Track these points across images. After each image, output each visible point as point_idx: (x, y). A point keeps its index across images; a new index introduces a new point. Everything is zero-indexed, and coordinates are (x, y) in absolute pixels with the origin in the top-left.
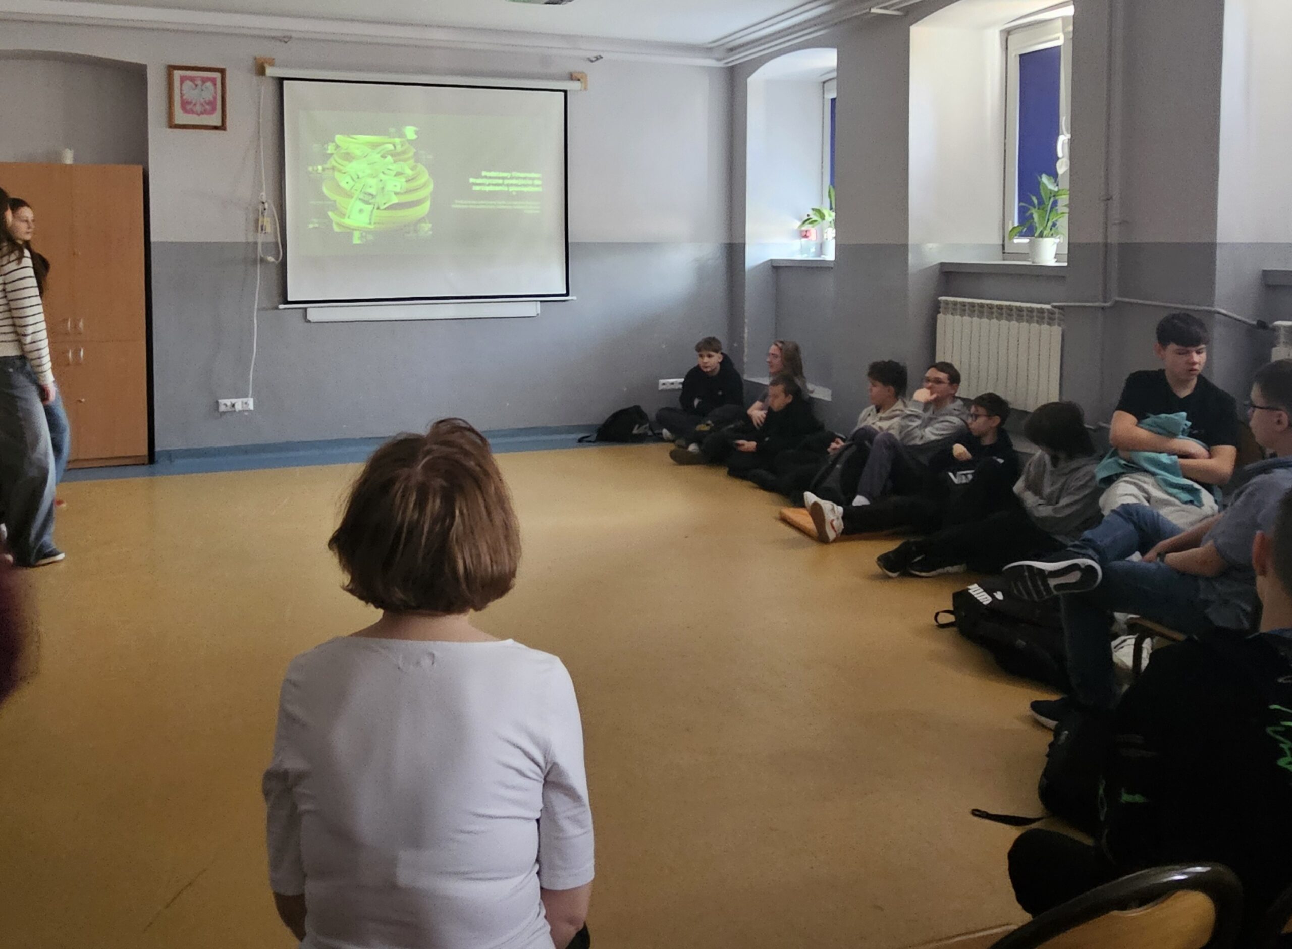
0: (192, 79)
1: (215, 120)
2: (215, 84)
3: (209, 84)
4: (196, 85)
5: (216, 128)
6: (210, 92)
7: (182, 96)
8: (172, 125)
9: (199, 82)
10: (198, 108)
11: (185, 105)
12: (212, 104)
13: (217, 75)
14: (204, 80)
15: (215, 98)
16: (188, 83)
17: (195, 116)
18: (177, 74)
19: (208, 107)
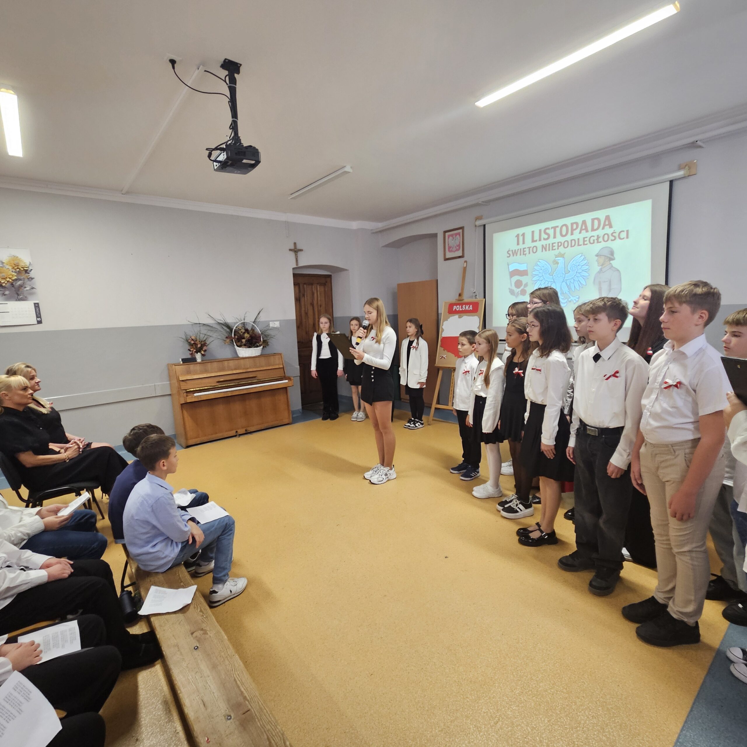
0: (452, 235)
1: (459, 253)
2: (460, 235)
3: (458, 236)
4: (453, 238)
5: (460, 257)
6: (459, 239)
7: (448, 245)
8: (446, 259)
9: (454, 236)
10: (454, 249)
11: (449, 248)
12: (459, 246)
13: (460, 231)
14: (456, 234)
15: (460, 243)
16: (451, 238)
17: (453, 253)
18: (447, 234)
19: (458, 248)
